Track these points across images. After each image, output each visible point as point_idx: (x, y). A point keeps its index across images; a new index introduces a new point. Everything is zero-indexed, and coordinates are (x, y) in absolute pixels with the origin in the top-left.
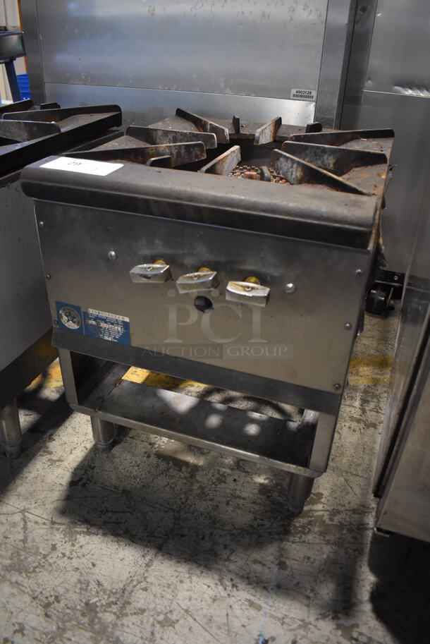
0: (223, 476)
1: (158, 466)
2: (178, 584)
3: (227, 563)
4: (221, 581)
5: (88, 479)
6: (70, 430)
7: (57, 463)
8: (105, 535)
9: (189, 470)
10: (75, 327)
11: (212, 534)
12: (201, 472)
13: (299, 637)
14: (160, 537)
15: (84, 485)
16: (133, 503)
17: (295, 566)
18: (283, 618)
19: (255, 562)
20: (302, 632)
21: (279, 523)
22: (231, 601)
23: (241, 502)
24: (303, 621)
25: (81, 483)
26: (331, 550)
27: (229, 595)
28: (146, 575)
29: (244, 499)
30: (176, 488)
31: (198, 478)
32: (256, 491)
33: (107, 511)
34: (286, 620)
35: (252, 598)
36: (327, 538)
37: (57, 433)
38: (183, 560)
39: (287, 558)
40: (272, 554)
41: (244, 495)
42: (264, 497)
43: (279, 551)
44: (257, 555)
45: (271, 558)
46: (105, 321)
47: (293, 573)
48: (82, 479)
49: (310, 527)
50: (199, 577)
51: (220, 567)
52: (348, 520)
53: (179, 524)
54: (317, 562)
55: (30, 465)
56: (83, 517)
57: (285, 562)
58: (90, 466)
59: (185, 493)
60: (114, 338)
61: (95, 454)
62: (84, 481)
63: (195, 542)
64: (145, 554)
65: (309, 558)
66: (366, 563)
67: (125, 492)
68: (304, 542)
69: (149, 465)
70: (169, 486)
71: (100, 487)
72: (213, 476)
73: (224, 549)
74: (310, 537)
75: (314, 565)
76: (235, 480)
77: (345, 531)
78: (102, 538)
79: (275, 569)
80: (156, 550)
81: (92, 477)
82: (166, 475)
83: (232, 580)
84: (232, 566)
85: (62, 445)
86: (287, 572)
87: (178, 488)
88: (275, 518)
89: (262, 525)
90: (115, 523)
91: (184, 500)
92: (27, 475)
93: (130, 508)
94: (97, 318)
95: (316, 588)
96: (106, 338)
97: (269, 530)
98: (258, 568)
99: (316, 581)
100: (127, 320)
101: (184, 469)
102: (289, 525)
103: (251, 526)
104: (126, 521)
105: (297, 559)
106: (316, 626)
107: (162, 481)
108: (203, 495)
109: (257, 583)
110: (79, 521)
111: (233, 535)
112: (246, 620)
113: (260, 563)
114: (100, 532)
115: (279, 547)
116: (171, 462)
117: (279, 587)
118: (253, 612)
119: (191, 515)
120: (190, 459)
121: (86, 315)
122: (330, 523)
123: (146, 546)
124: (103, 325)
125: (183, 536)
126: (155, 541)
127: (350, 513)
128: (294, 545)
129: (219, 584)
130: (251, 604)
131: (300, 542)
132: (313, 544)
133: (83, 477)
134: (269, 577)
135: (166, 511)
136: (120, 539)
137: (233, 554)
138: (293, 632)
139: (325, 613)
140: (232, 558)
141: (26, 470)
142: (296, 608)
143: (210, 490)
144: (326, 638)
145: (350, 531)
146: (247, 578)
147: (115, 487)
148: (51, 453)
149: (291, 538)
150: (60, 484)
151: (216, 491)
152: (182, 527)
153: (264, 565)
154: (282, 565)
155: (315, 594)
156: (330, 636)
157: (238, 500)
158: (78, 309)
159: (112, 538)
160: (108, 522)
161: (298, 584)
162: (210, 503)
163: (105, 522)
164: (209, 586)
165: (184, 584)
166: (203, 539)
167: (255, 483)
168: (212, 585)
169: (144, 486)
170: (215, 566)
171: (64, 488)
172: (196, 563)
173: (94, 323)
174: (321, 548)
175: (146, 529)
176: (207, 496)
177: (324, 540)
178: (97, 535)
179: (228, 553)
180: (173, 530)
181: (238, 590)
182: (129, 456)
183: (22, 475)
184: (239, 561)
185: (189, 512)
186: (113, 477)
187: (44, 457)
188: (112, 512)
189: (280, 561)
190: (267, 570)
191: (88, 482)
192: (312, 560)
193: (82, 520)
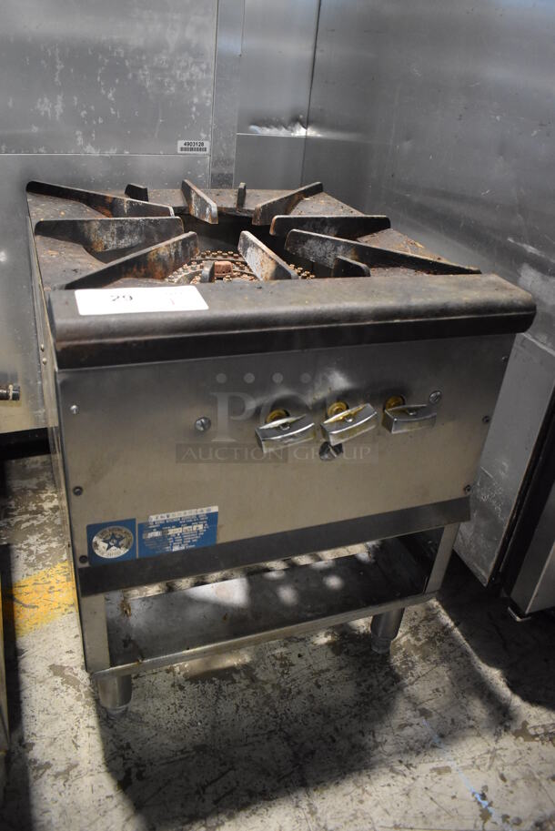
0: (282, 658)
1: (204, 693)
2: (361, 806)
3: (380, 748)
4: (392, 770)
5: (137, 765)
6: (42, 717)
7: (73, 773)
8: (231, 817)
9: (243, 674)
10: (123, 551)
11: (336, 729)
12: (257, 670)
13: (500, 769)
14: (293, 772)
15: (140, 776)
16: (222, 756)
17: (435, 706)
18: (474, 762)
19: (402, 727)
20: (498, 763)
21: (383, 674)
22: (421, 782)
23: (329, 675)
24: (488, 752)
25: (133, 776)
26: (445, 669)
27: (413, 779)
28: (322, 824)
29: (328, 670)
30: (251, 705)
31: (261, 677)
32: (330, 654)
33: (204, 788)
34: (478, 762)
35: (434, 765)
36: (433, 660)
37: (27, 733)
38: (339, 778)
39: (421, 703)
40: (407, 709)
41: (324, 666)
42: (343, 656)
43: (410, 702)
44: (396, 721)
45: (409, 714)
46: (177, 524)
47: (440, 714)
48: (130, 769)
49: (409, 659)
50: (371, 784)
51: (378, 757)
52: (430, 631)
53: (296, 744)
54: (447, 689)
55: (35, 801)
56: (184, 816)
57: (424, 709)
58: (122, 748)
59: (265, 703)
60: (189, 544)
61: (112, 727)
62: (134, 771)
63: (330, 750)
64: (297, 803)
65: (437, 690)
66: (480, 662)
67: (201, 749)
68: (419, 677)
69: (193, 697)
70: (241, 709)
71: (163, 764)
72: (274, 665)
73: (363, 736)
74: (419, 669)
75: (447, 693)
76: (300, 656)
77: (438, 644)
78: (232, 823)
79: (423, 721)
80: (304, 789)
81: (140, 759)
82: (225, 697)
83: (401, 762)
84: (388, 748)
85: (51, 744)
86: (435, 717)
87: (252, 703)
88: (374, 671)
89: (371, 686)
90: (227, 794)
91: (273, 713)
92: (46, 818)
93: (225, 764)
94: (163, 527)
95: (470, 714)
96: (176, 549)
97: (381, 687)
98: (408, 731)
99: (462, 708)
100: (215, 509)
101: (236, 677)
102: (392, 669)
103: (362, 694)
104: (238, 782)
105: (430, 697)
106: (502, 749)
107: (227, 708)
108: (285, 694)
109: (424, 747)
110: (184, 824)
111: (356, 715)
112: (450, 790)
113: (406, 725)
114: (223, 817)
115: (406, 698)
116: (214, 679)
117: (442, 736)
118: (447, 777)
119: (296, 724)
120: (230, 661)
121: (145, 528)
122: (420, 643)
123: (289, 793)
124: (172, 531)
125: (313, 753)
126: (291, 781)
127: (424, 623)
128: (414, 687)
129: (394, 775)
130: (439, 771)
131: (416, 680)
132: (427, 673)
133: (129, 765)
134: (426, 733)
135: (268, 739)
136: (254, 807)
137: (376, 735)
138: (492, 769)
139: (496, 732)
140: (379, 739)
141: (36, 813)
142: (474, 745)
143: (287, 683)
144: (517, 752)
145: (441, 640)
146: (411, 749)
147: (182, 751)
148: (48, 765)
149: (407, 681)
150: (107, 797)
151: (294, 680)
152: (303, 744)
153: (411, 725)
154: (425, 713)
155: (473, 720)
156: (520, 748)
157: (323, 676)
158: (129, 523)
159: (243, 814)
160: (219, 800)
161: (453, 720)
162: (301, 698)
163: (216, 802)
164: (389, 785)
165: (366, 803)
166: (334, 741)
167: (321, 646)
168: (391, 782)
169: (213, 727)
170: (372, 759)
171: (118, 798)
172: (354, 770)
173: (157, 534)
174: (437, 673)
175: (269, 775)
176: (290, 692)
177: (432, 663)
178: (223, 824)
179: (371, 738)
180: (295, 754)
181: (415, 767)
182: (157, 703)
183: (39, 824)
184: (387, 739)
185: (292, 723)
186: (167, 741)
187: (45, 777)
188: (210, 784)
189: (419, 710)
190: (418, 728)
191: (142, 769)
192: (441, 690)
193: (186, 819)
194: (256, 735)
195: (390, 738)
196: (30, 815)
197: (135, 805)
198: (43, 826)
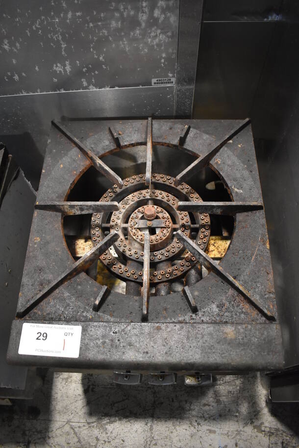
2: (171, 434)
3: (190, 412)
4: (191, 424)
5: (93, 385)
7: (69, 380)
8: (120, 420)
11: (176, 396)
13: (238, 440)
14: (150, 409)
15: (92, 390)
16: (126, 392)
17: (225, 400)
18: (228, 433)
19: (205, 405)
20: (238, 437)
22: (200, 433)
24: (237, 431)
25: (90, 389)
26: (240, 382)
27: (198, 430)
28: (153, 436)
33: (114, 403)
34: (229, 434)
35: (210, 428)
38: (167, 419)
39: (219, 396)
40: (212, 397)
43: (215, 394)
44: (204, 401)
45: (211, 399)
47: (225, 405)
48: (89, 386)
50: (179, 426)
51: (188, 416)
53: (157, 397)
54: (235, 393)
55: (54, 387)
56: (103, 413)
57: (219, 400)
62: (91, 387)
63: (170, 405)
64: (147, 423)
65: (231, 392)
66: (260, 384)
68: (226, 382)
71: (102, 388)
73: (186, 403)
75: (234, 395)
78: (120, 422)
79: (216, 405)
80: (151, 419)
81: (95, 382)
83: (196, 421)
84: (194, 413)
86: (222, 405)
90: (122, 409)
92: (56, 396)
93: (125, 396)
95: (239, 409)
98: (207, 408)
99: (237, 405)
104: (128, 406)
105: (225, 395)
106: (244, 431)
109: (209, 418)
110: (102, 416)
111: (187, 392)
112: (211, 441)
114: (117, 418)
115: (214, 391)
117: (220, 416)
118: (212, 435)
123: (145, 418)
125: (162, 403)
126: (148, 413)
128: (221, 387)
129: (190, 426)
130: (210, 431)
131: (223, 383)
132: (230, 381)
133: (89, 384)
134: (214, 412)
135: (147, 390)
136: (130, 419)
137: (192, 405)
138: (235, 439)
139: (246, 422)
140: (192, 407)
141: (53, 393)
142: (232, 425)
144: (250, 436)
146: (204, 417)
147: (111, 385)
149: (219, 382)
150: (79, 395)
152: (159, 398)
153: (209, 406)
154: (218, 402)
155: (239, 413)
156: (252, 434)
159: (125, 420)
160: (118, 411)
161: (229, 410)
163: (116, 411)
164: (186, 430)
165: (173, 434)
166: (173, 401)
168: (188, 428)
170: (185, 415)
171: (82, 397)
172: (175, 418)
174: (235, 383)
175: (140, 407)
177: (236, 377)
178: (116, 421)
179: (189, 405)
180: (155, 402)
181: (201, 426)
184: (196, 408)
186: (106, 378)
187: (59, 378)
188: (117, 403)
189: (217, 400)
190: (212, 408)
191: (94, 387)
192: (232, 392)
193: (104, 415)
194: (142, 387)
195: (197, 408)
196: (51, 392)
197: (88, 401)
198: (54, 399)
